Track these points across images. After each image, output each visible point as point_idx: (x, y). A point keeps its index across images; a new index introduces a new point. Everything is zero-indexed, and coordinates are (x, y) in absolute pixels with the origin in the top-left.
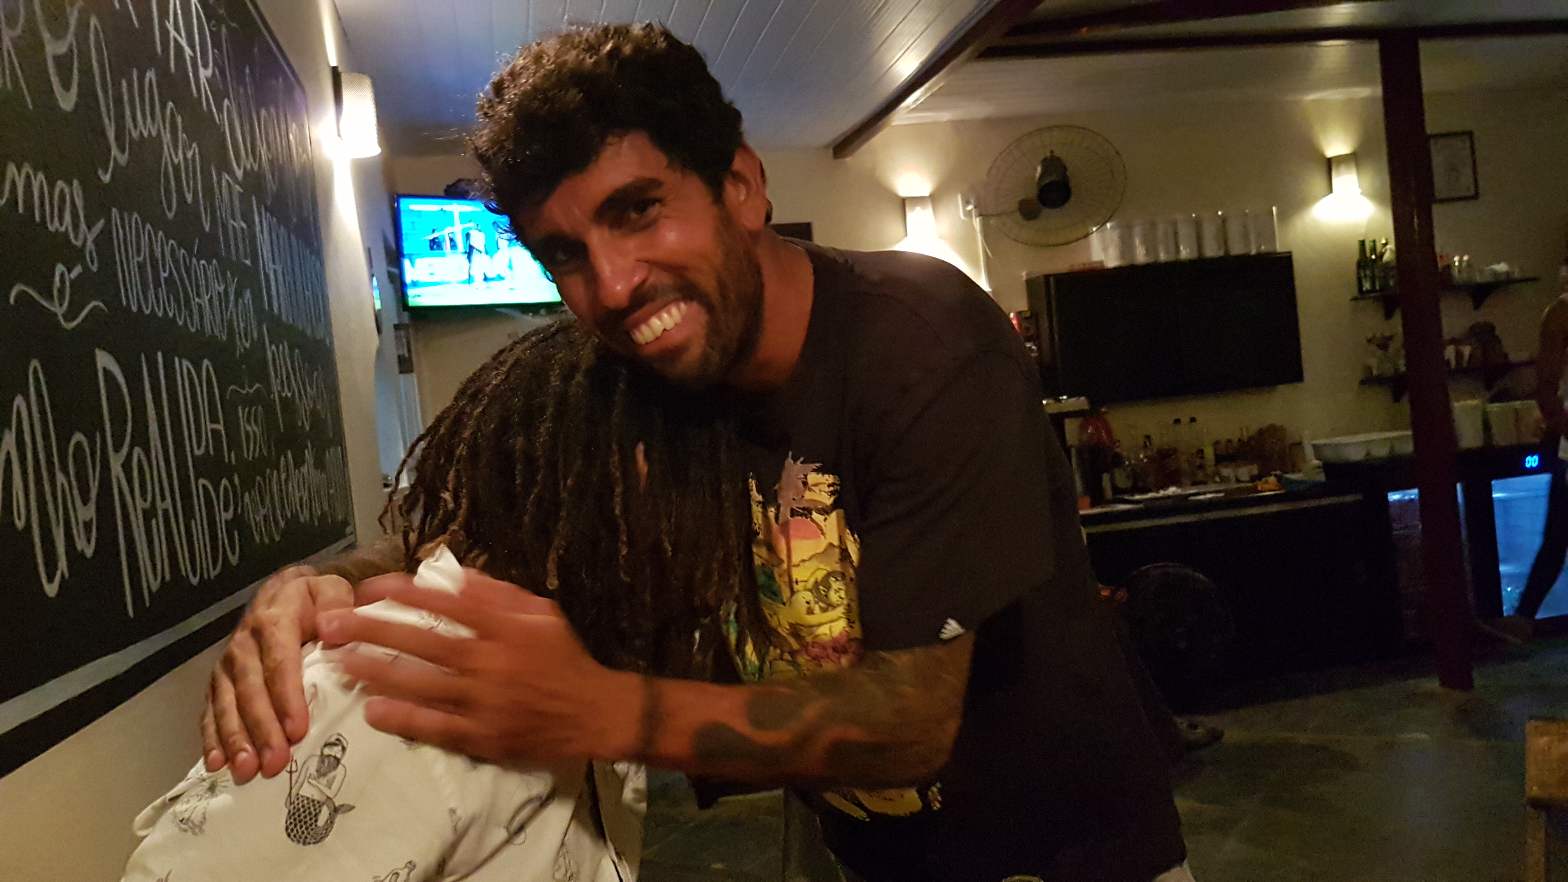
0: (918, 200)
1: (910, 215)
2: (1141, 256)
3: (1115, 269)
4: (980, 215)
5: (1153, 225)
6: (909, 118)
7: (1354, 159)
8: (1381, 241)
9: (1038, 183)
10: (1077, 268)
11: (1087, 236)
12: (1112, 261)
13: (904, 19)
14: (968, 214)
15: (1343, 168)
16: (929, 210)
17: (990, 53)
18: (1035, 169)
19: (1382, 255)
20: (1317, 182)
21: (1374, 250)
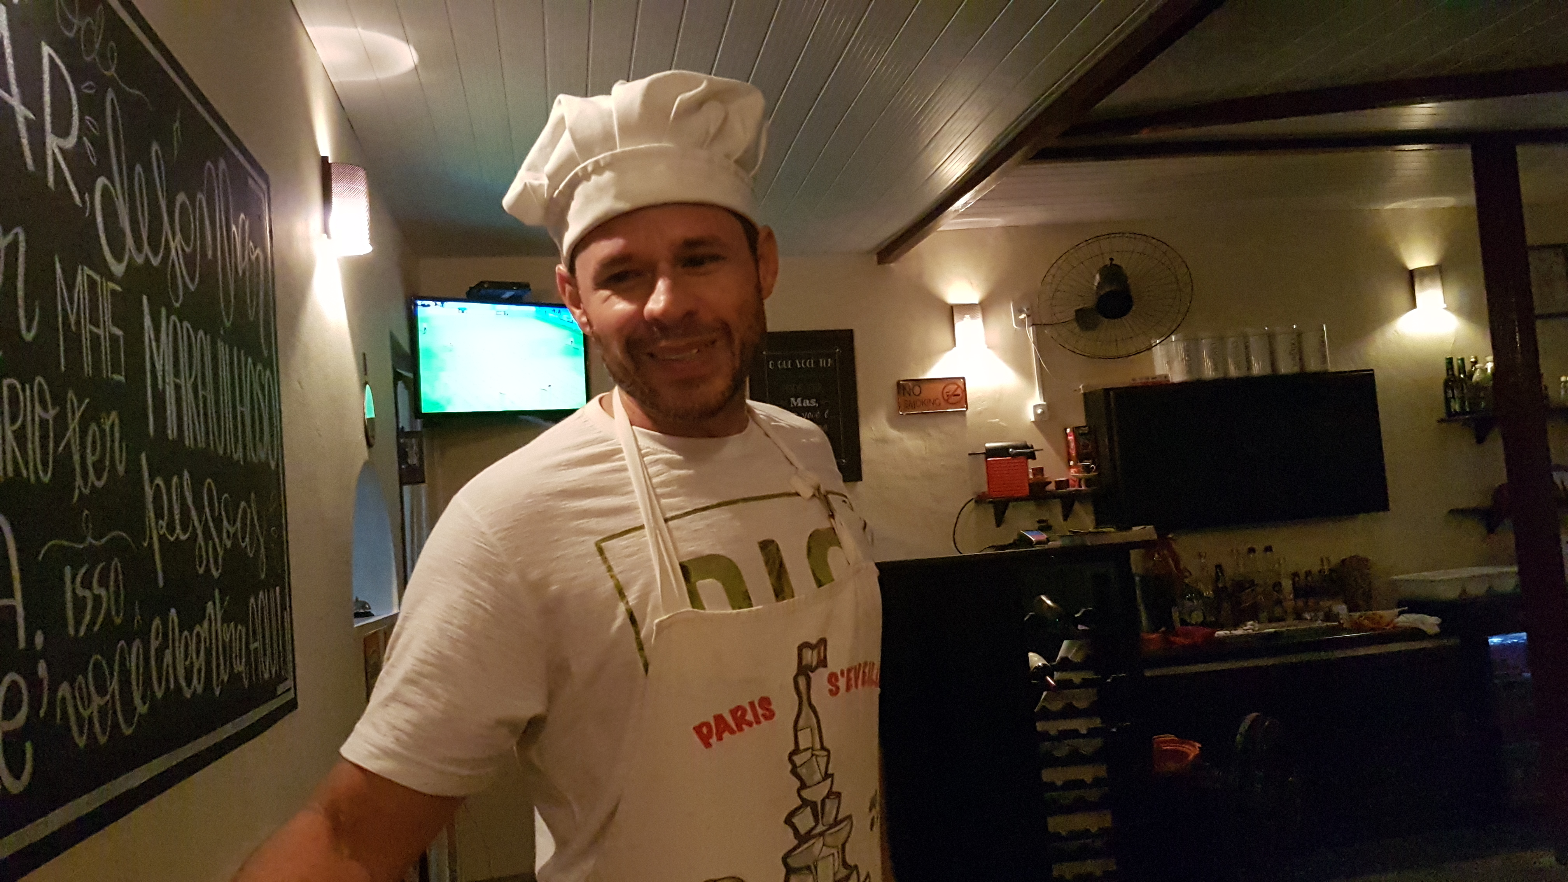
0: (967, 308)
1: (958, 325)
2: (1208, 372)
3: (1181, 384)
4: (1033, 325)
5: (1222, 339)
6: (956, 224)
7: (1439, 272)
8: (1469, 358)
9: (1097, 293)
10: (1138, 382)
11: (1150, 348)
12: (1177, 376)
13: (951, 118)
14: (1021, 323)
15: (1427, 282)
16: (979, 320)
17: (1043, 155)
18: (1094, 277)
19: (1471, 375)
20: (1400, 296)
21: (1462, 368)
